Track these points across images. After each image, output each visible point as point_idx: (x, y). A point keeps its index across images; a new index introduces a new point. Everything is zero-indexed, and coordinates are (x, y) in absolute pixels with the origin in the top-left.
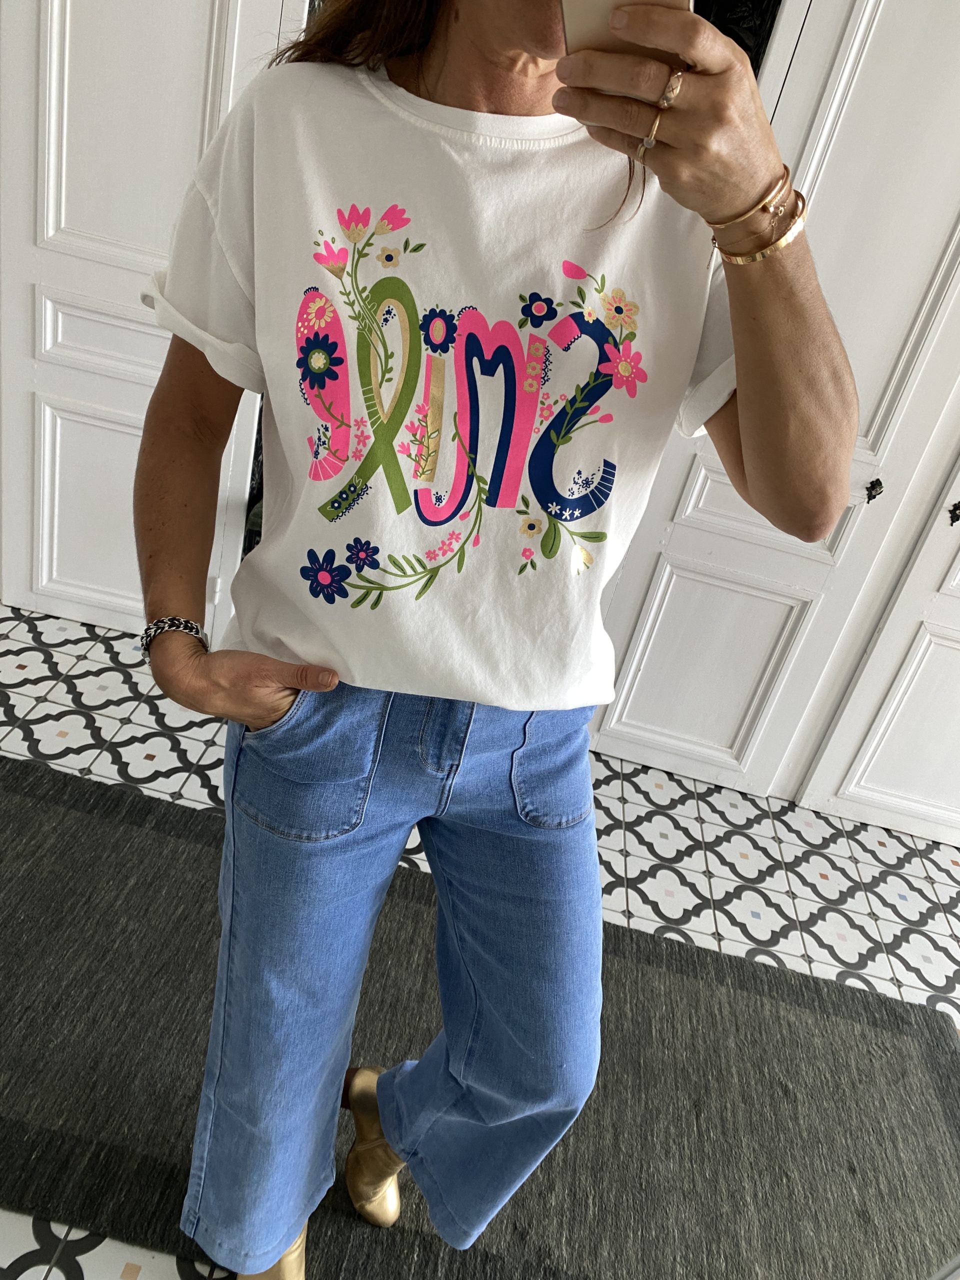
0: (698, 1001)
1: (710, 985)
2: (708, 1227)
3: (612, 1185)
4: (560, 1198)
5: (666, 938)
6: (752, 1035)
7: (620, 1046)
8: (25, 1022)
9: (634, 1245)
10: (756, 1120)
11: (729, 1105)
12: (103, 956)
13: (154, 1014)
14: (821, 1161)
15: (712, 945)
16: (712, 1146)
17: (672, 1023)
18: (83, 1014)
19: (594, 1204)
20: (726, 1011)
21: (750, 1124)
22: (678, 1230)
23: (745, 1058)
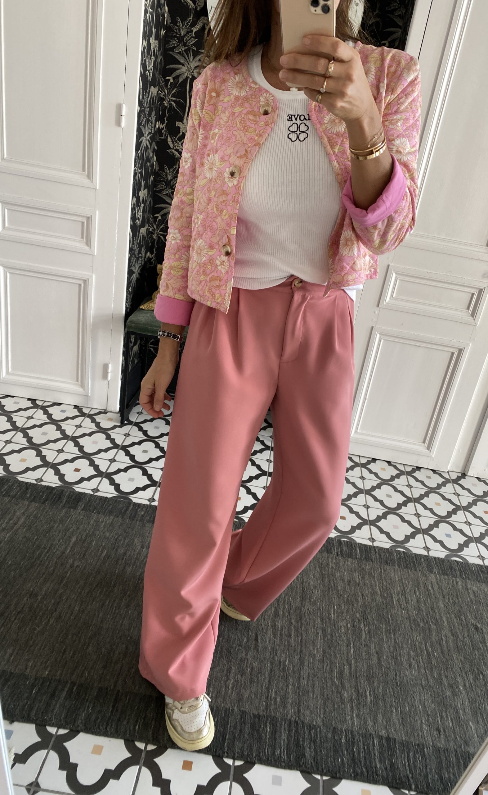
0: (418, 582)
1: (424, 574)
2: (439, 704)
3: (379, 684)
4: (350, 693)
5: (395, 550)
6: (452, 599)
7: (375, 610)
9: (396, 716)
10: (460, 645)
11: (444, 638)
15: (425, 553)
16: (436, 660)
17: (405, 595)
19: (370, 695)
20: (436, 588)
21: (457, 647)
22: (421, 706)
23: (450, 612)
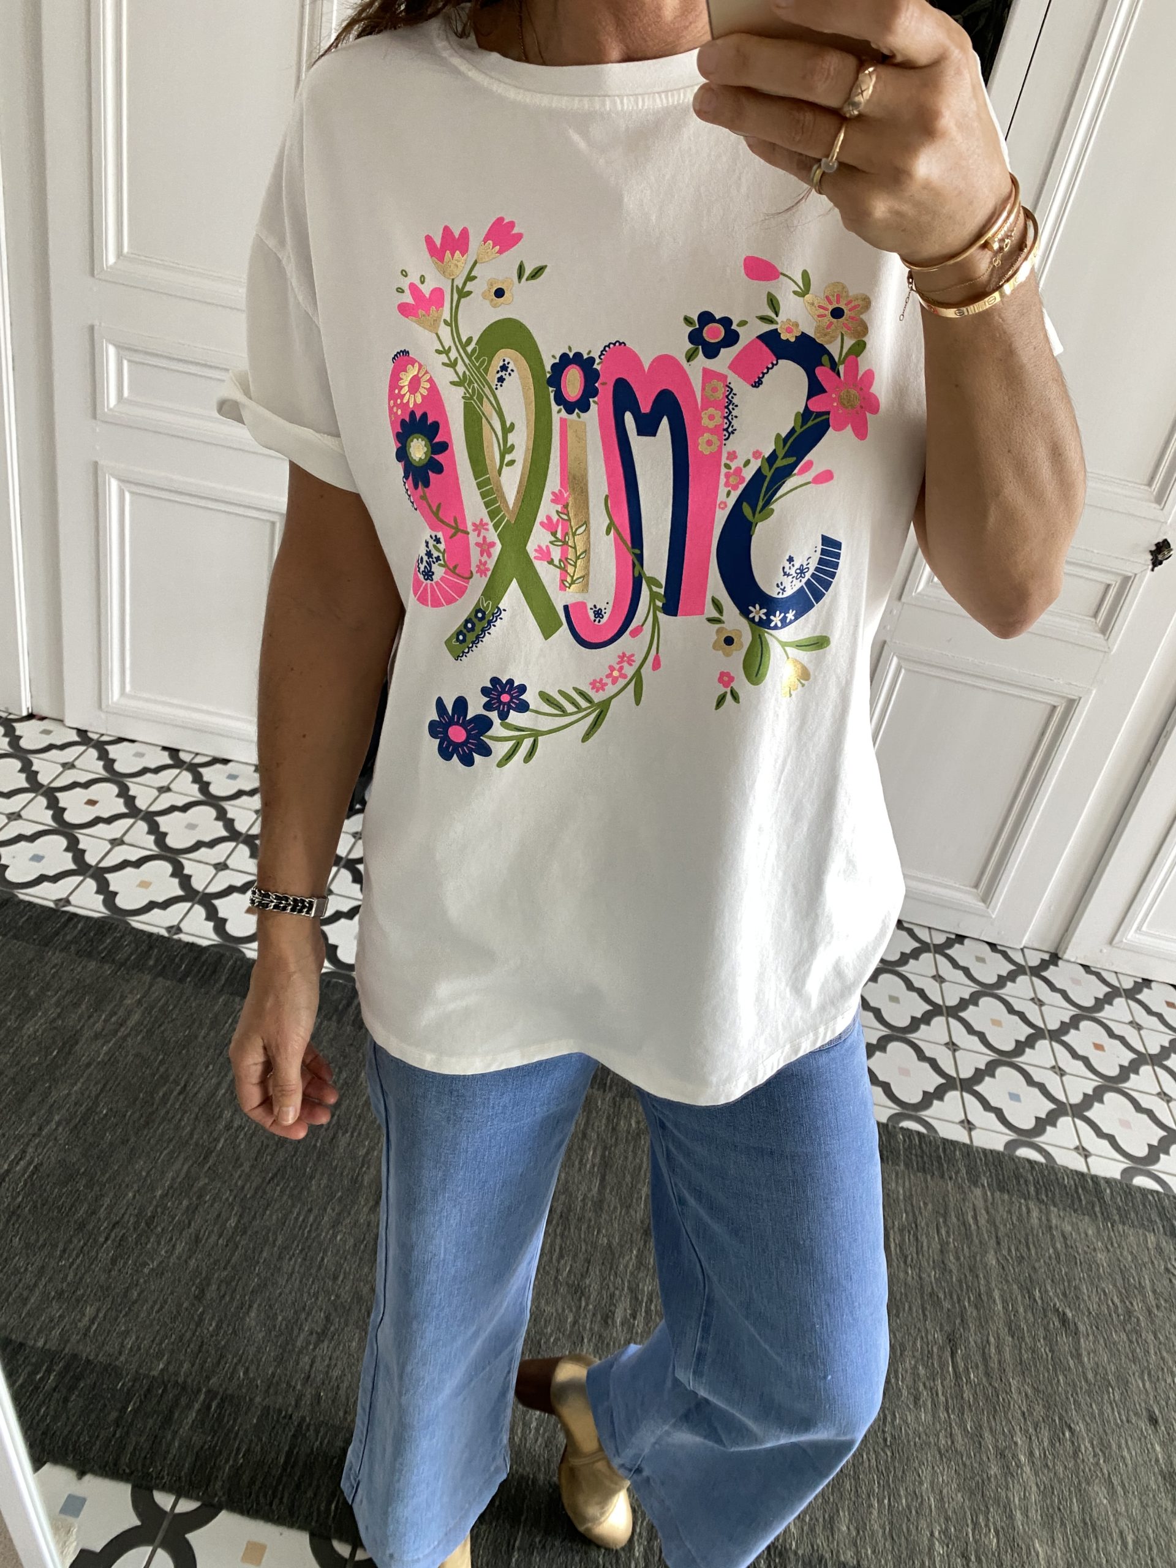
0: (946, 1207)
1: (960, 1187)
2: (972, 1493)
5: (902, 1128)
6: (1017, 1249)
8: (114, 1240)
9: (879, 1517)
10: (1028, 1358)
11: (992, 1340)
12: (204, 1158)
13: (269, 1230)
14: (1113, 1409)
15: (961, 1136)
16: (973, 1391)
17: (915, 1236)
18: (183, 1229)
20: (983, 1219)
21: (1021, 1364)
22: (935, 1498)
23: (1010, 1279)
